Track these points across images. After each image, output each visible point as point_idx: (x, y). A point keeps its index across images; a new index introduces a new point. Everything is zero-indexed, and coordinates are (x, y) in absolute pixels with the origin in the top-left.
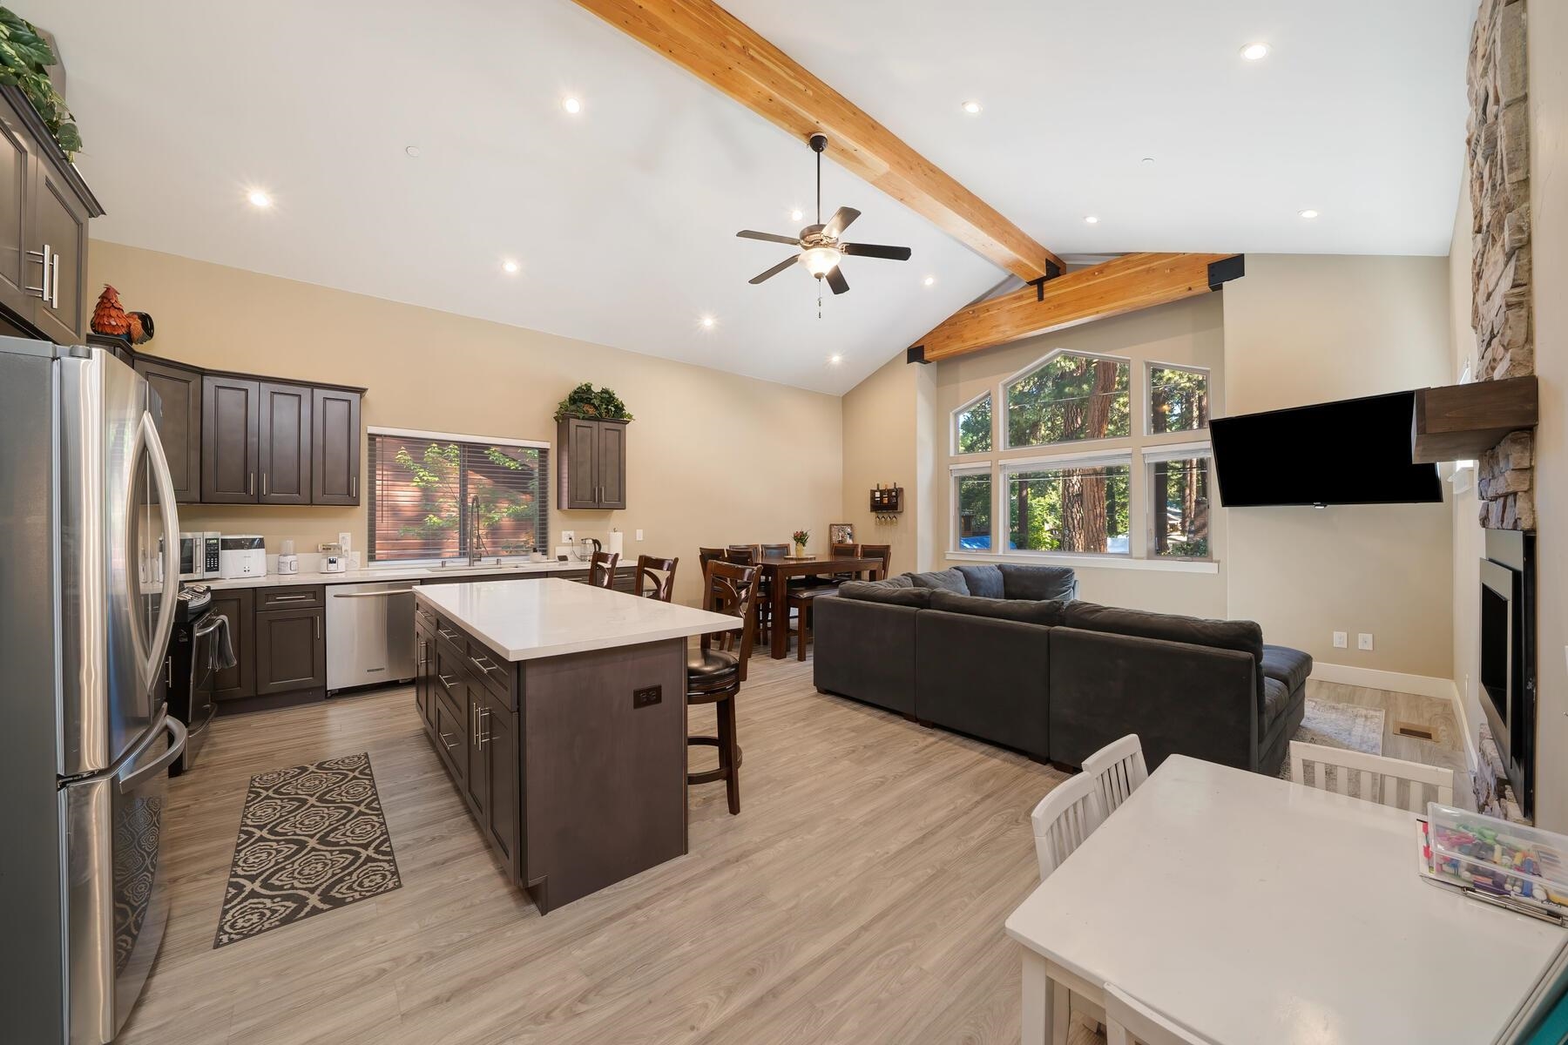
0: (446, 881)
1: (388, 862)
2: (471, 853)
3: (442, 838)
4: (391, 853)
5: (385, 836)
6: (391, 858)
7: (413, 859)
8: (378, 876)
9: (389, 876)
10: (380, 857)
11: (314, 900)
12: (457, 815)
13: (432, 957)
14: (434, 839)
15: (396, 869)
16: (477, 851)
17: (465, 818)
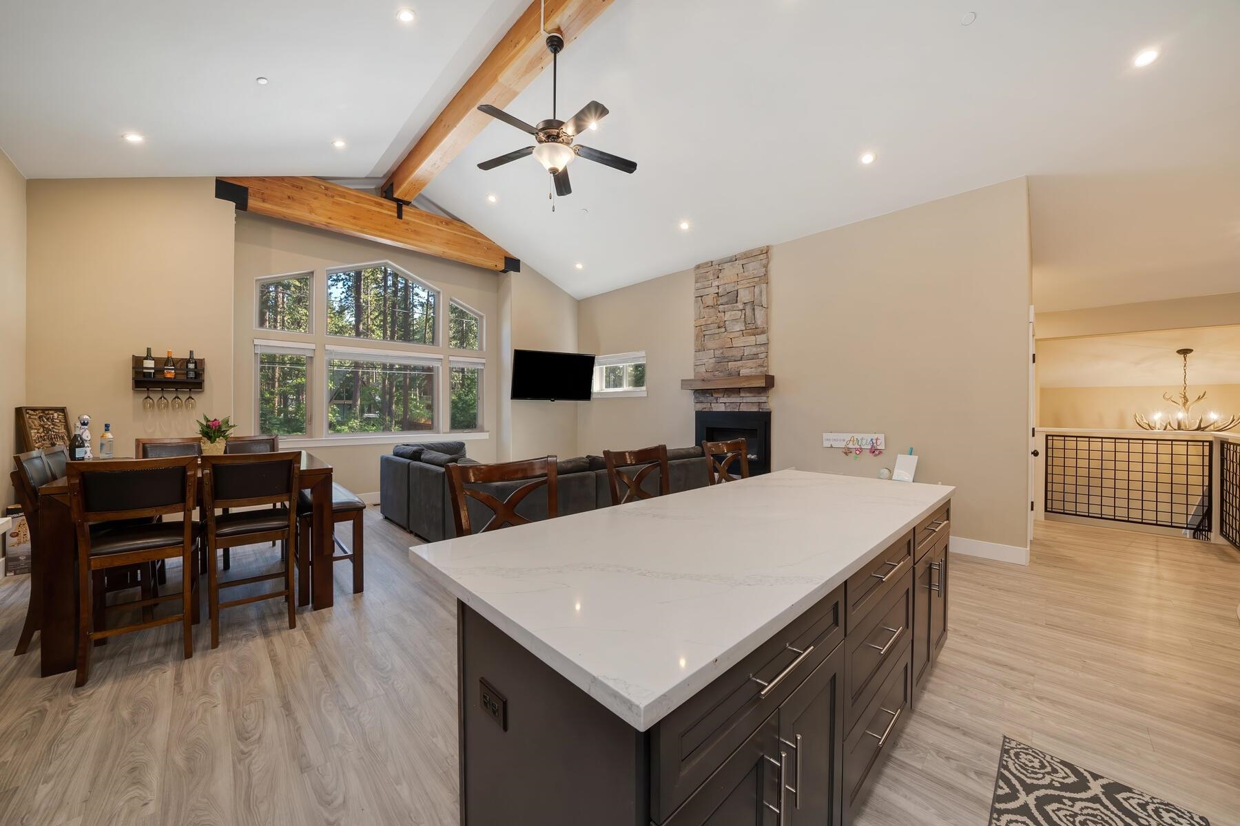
0: (967, 715)
1: (1006, 768)
2: (929, 718)
3: (939, 752)
4: (1001, 776)
5: (998, 806)
6: (1002, 770)
7: (981, 754)
8: (1023, 760)
9: (1012, 752)
10: (1014, 781)
11: (1096, 788)
12: (903, 765)
13: (1005, 684)
14: (948, 758)
15: (1002, 756)
16: (921, 715)
17: (899, 754)
